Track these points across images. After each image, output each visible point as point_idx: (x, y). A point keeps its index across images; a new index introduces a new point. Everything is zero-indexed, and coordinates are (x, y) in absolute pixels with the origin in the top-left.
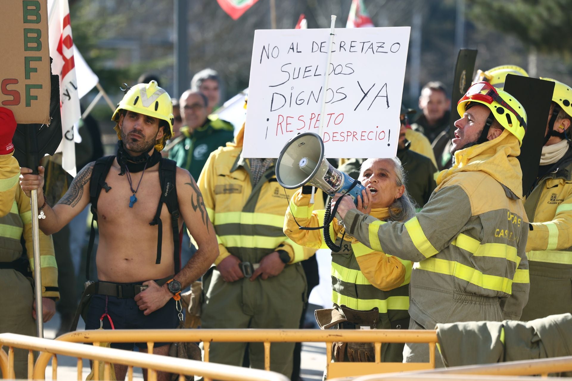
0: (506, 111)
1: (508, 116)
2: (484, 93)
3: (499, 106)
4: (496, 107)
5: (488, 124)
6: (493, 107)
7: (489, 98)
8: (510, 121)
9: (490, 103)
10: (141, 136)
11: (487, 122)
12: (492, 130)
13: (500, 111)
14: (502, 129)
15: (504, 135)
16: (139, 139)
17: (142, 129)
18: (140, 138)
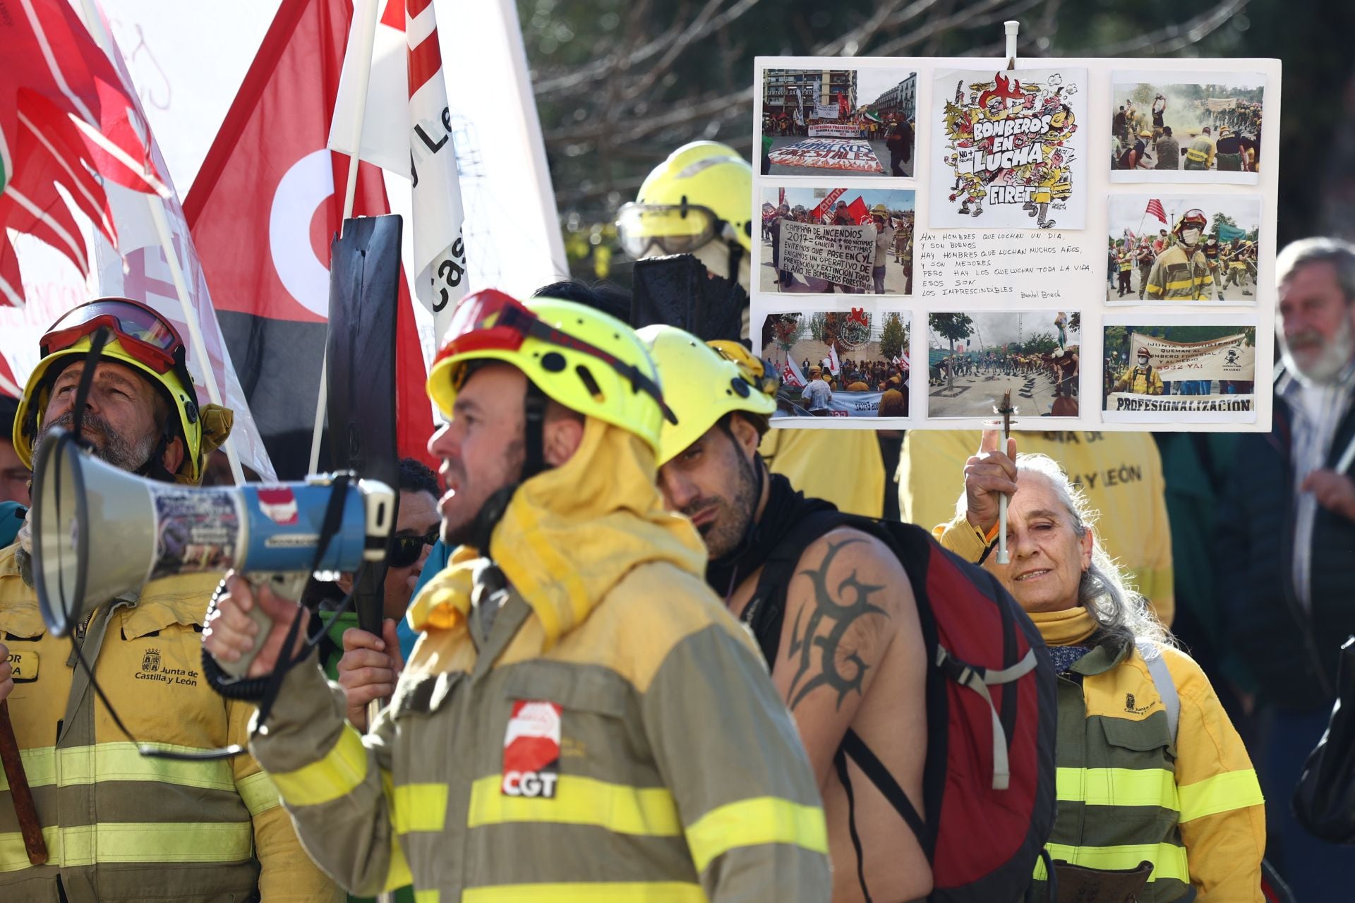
0: (574, 358)
1: (583, 372)
2: (490, 322)
3: (545, 348)
4: (536, 355)
5: (534, 417)
6: (527, 358)
7: (507, 332)
8: (593, 388)
9: (515, 346)
10: (707, 508)
11: (529, 409)
12: (551, 431)
13: (553, 363)
14: (580, 418)
15: (593, 435)
16: (712, 518)
17: (694, 493)
18: (712, 511)
